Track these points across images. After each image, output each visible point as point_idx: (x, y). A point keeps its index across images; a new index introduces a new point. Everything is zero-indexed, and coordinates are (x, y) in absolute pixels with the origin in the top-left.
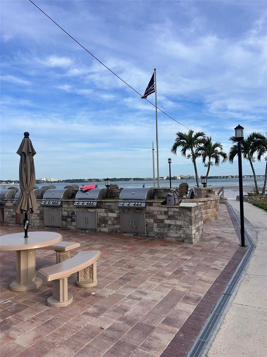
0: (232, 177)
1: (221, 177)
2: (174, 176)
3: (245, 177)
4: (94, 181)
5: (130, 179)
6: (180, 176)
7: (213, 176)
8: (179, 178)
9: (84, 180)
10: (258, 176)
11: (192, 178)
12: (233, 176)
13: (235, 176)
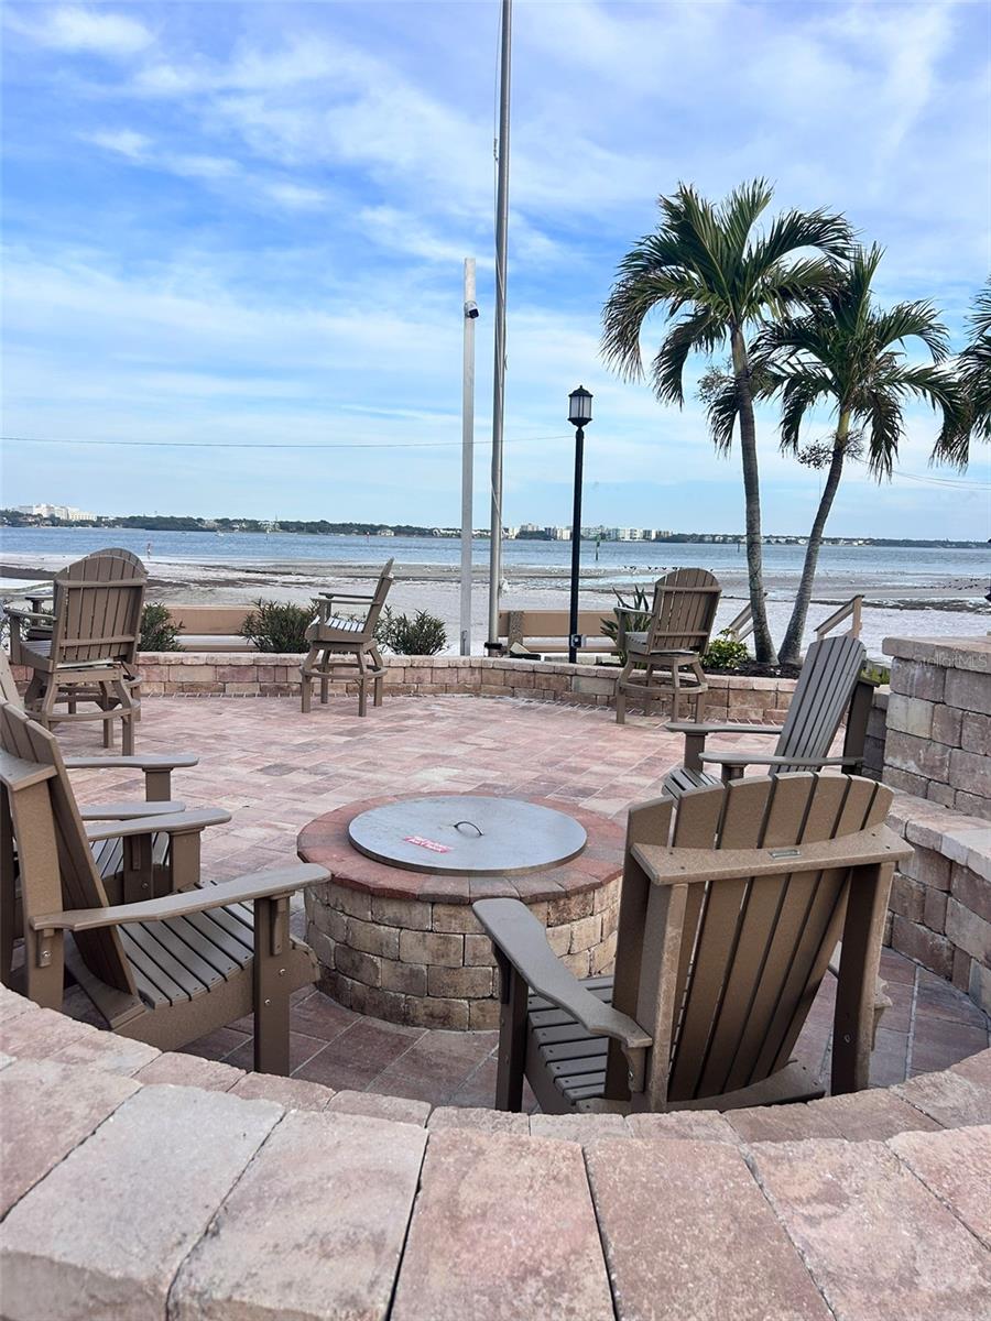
1: (717, 538)
2: (548, 526)
3: (800, 541)
4: (242, 529)
5: (382, 527)
6: (567, 528)
7: (689, 532)
9: (200, 520)
10: (845, 540)
11: (613, 536)
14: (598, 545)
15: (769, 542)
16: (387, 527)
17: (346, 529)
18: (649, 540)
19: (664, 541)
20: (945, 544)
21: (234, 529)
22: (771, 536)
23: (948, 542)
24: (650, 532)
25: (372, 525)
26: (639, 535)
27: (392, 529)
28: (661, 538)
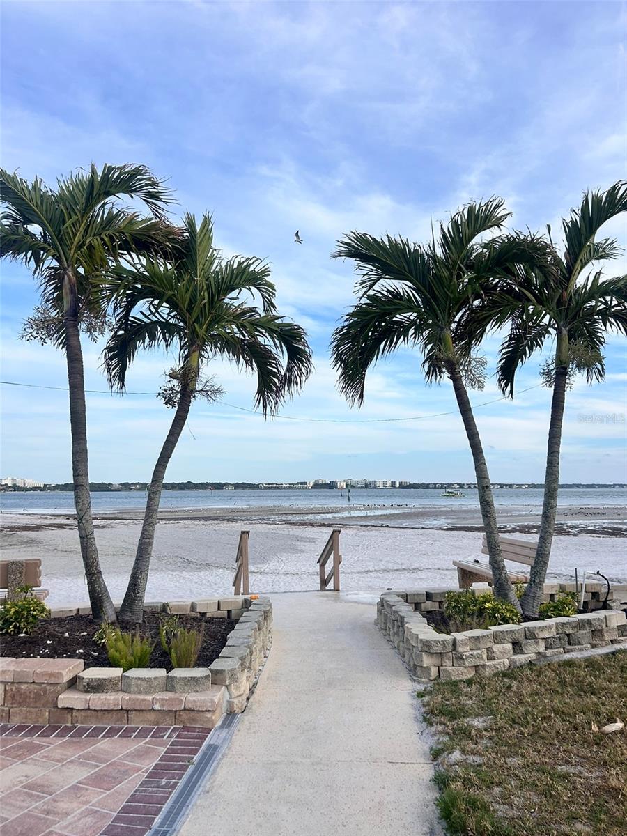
0: (461, 486)
1: (437, 486)
2: (331, 480)
4: (137, 489)
5: (226, 484)
6: (344, 481)
7: (419, 482)
8: (344, 485)
9: (110, 484)
10: (517, 485)
11: (372, 485)
12: (464, 484)
13: (467, 484)
14: (349, 491)
15: (470, 487)
16: (231, 484)
17: (204, 486)
18: (395, 487)
19: (404, 488)
20: (579, 486)
21: (131, 489)
22: (471, 484)
23: (581, 485)
24: (395, 482)
25: (220, 483)
26: (388, 484)
27: (233, 485)
28: (403, 486)
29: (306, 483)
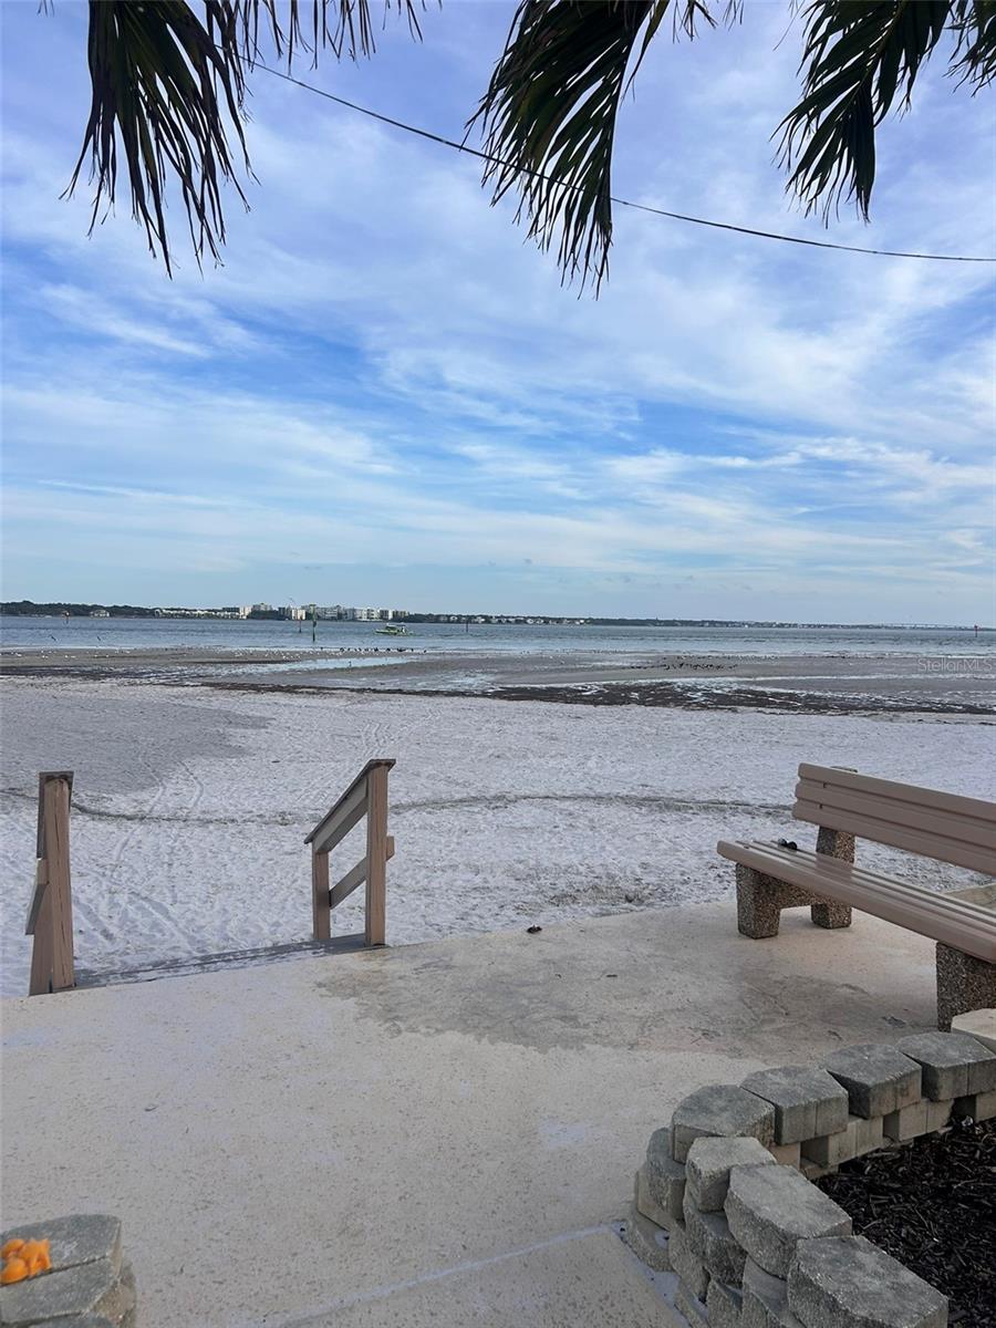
0: (488, 619)
1: (451, 618)
2: (281, 606)
3: (528, 621)
5: (95, 608)
6: (303, 608)
7: (424, 612)
8: (302, 613)
11: (350, 616)
12: (492, 617)
13: (497, 617)
14: (315, 624)
15: (500, 621)
16: (104, 608)
17: (54, 610)
18: (387, 620)
19: (401, 620)
20: (655, 622)
22: (502, 617)
23: (657, 621)
24: (387, 612)
25: (84, 606)
26: (376, 615)
27: (107, 609)
28: (397, 618)
29: (237, 610)
